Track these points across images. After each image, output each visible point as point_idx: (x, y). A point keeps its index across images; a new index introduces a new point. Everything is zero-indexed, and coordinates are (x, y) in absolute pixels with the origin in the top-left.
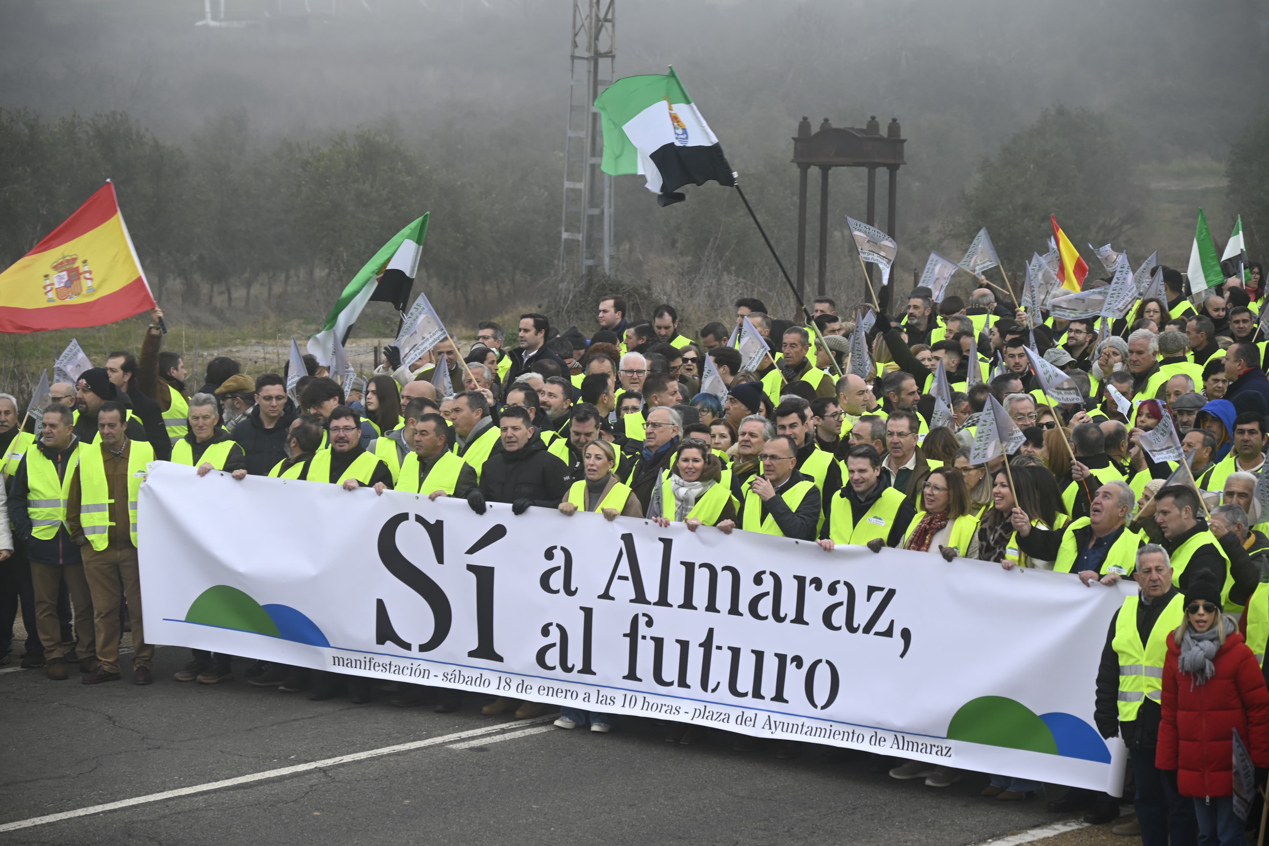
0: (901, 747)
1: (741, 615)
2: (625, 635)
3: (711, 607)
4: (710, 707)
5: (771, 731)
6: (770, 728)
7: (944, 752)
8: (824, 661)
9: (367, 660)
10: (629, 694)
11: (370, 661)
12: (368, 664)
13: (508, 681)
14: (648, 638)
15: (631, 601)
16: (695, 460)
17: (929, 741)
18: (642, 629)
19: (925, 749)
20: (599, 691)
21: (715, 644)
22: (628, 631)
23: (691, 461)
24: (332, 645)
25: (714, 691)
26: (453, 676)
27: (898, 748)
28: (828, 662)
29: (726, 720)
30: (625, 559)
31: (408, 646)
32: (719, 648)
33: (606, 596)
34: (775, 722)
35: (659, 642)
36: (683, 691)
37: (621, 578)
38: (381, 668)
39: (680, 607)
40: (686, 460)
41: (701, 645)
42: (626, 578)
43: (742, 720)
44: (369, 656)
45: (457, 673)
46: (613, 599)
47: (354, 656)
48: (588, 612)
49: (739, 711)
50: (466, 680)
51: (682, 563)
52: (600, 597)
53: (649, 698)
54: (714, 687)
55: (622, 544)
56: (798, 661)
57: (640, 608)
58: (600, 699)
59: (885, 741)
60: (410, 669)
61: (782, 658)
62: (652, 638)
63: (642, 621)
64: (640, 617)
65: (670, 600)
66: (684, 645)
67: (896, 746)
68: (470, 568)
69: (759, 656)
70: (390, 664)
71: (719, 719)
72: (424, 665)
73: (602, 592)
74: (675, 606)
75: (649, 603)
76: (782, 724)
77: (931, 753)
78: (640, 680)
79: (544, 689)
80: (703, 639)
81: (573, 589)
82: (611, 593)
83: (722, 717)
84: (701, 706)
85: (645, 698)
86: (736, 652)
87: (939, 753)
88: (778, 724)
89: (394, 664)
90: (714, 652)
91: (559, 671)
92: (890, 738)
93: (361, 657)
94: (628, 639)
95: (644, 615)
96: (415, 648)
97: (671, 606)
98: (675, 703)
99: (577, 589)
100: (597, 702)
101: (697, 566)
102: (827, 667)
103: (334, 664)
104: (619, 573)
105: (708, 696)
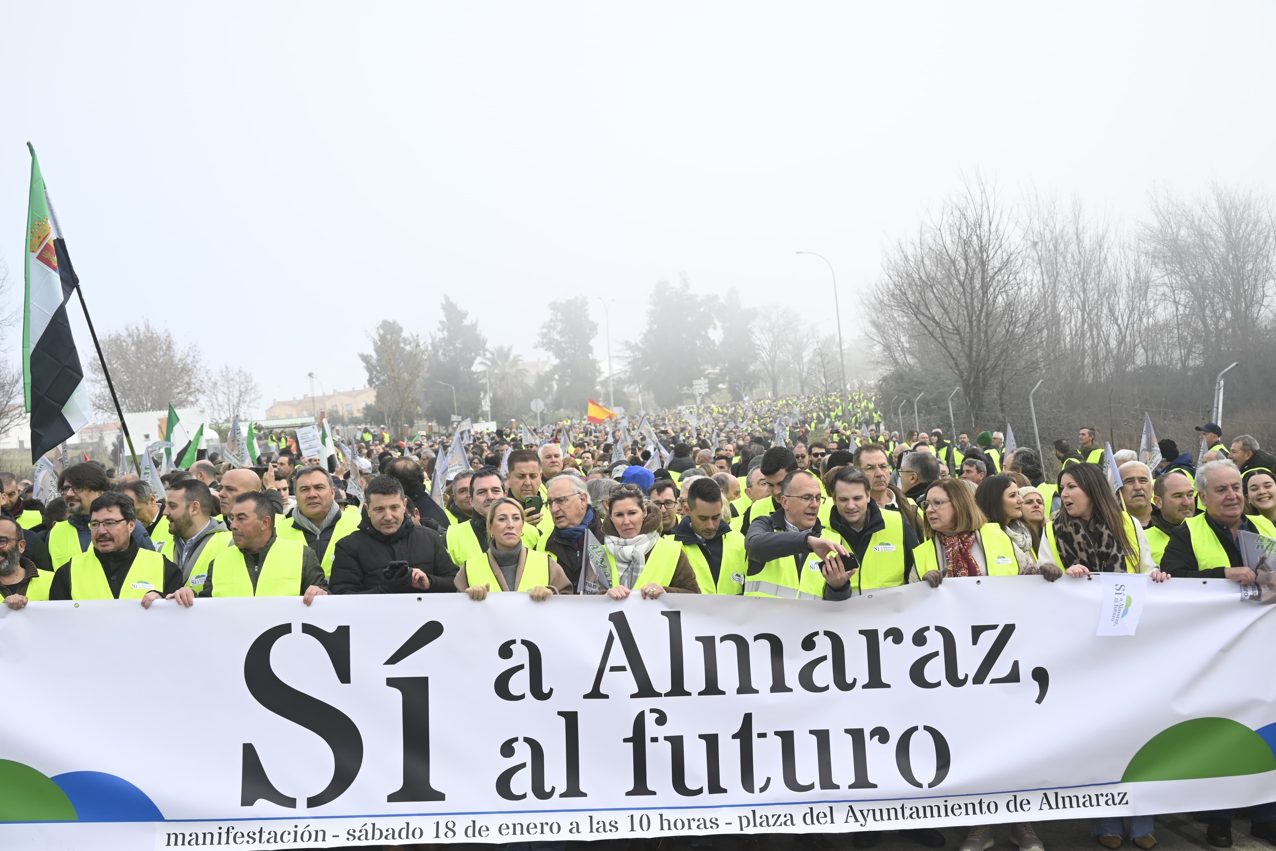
0: (1054, 806)
1: (790, 690)
2: (626, 740)
3: (745, 687)
4: (760, 811)
5: (859, 824)
6: (857, 821)
7: (1117, 800)
8: (921, 728)
9: (224, 831)
10: (637, 815)
11: (228, 832)
12: (224, 836)
13: (450, 825)
14: (661, 739)
15: (633, 696)
16: (632, 513)
17: (1093, 791)
18: (651, 728)
19: (1089, 802)
20: (591, 817)
21: (755, 732)
22: (630, 735)
23: (626, 515)
24: (166, 819)
25: (762, 790)
26: (364, 832)
27: (1051, 808)
28: (926, 728)
29: (789, 823)
30: (617, 644)
31: (291, 802)
32: (762, 735)
33: (595, 693)
34: (861, 811)
35: (677, 743)
36: (717, 798)
37: (613, 669)
38: (246, 838)
39: (700, 694)
40: (620, 514)
41: (734, 737)
42: (623, 669)
43: (812, 816)
44: (225, 825)
45: (369, 828)
46: (606, 697)
47: (200, 828)
48: (571, 719)
49: (806, 809)
50: (385, 834)
51: (698, 639)
52: (586, 697)
53: (667, 814)
54: (762, 784)
55: (611, 626)
56: (882, 734)
57: (647, 704)
58: (595, 826)
59: (1029, 803)
60: (293, 834)
61: (857, 735)
62: (666, 738)
63: (650, 719)
64: (647, 714)
65: (687, 688)
66: (712, 741)
67: (1047, 806)
68: (391, 682)
69: (822, 737)
70: (261, 832)
71: (778, 823)
72: (315, 825)
73: (589, 690)
74: (695, 693)
75: (659, 695)
76: (871, 812)
77: (1098, 805)
78: (654, 793)
79: (508, 828)
80: (737, 728)
81: (546, 690)
82: (603, 690)
83: (782, 819)
84: (748, 812)
85: (661, 815)
86: (787, 738)
87: (1110, 802)
88: (865, 813)
89: (266, 830)
90: (756, 742)
91: (532, 801)
92: (1036, 799)
93: (213, 828)
94: (631, 745)
95: (652, 711)
96: (302, 803)
97: (689, 694)
98: (708, 815)
99: (551, 690)
100: (591, 831)
101: (717, 640)
102: (928, 736)
103: (169, 844)
104: (610, 663)
105: (756, 797)
